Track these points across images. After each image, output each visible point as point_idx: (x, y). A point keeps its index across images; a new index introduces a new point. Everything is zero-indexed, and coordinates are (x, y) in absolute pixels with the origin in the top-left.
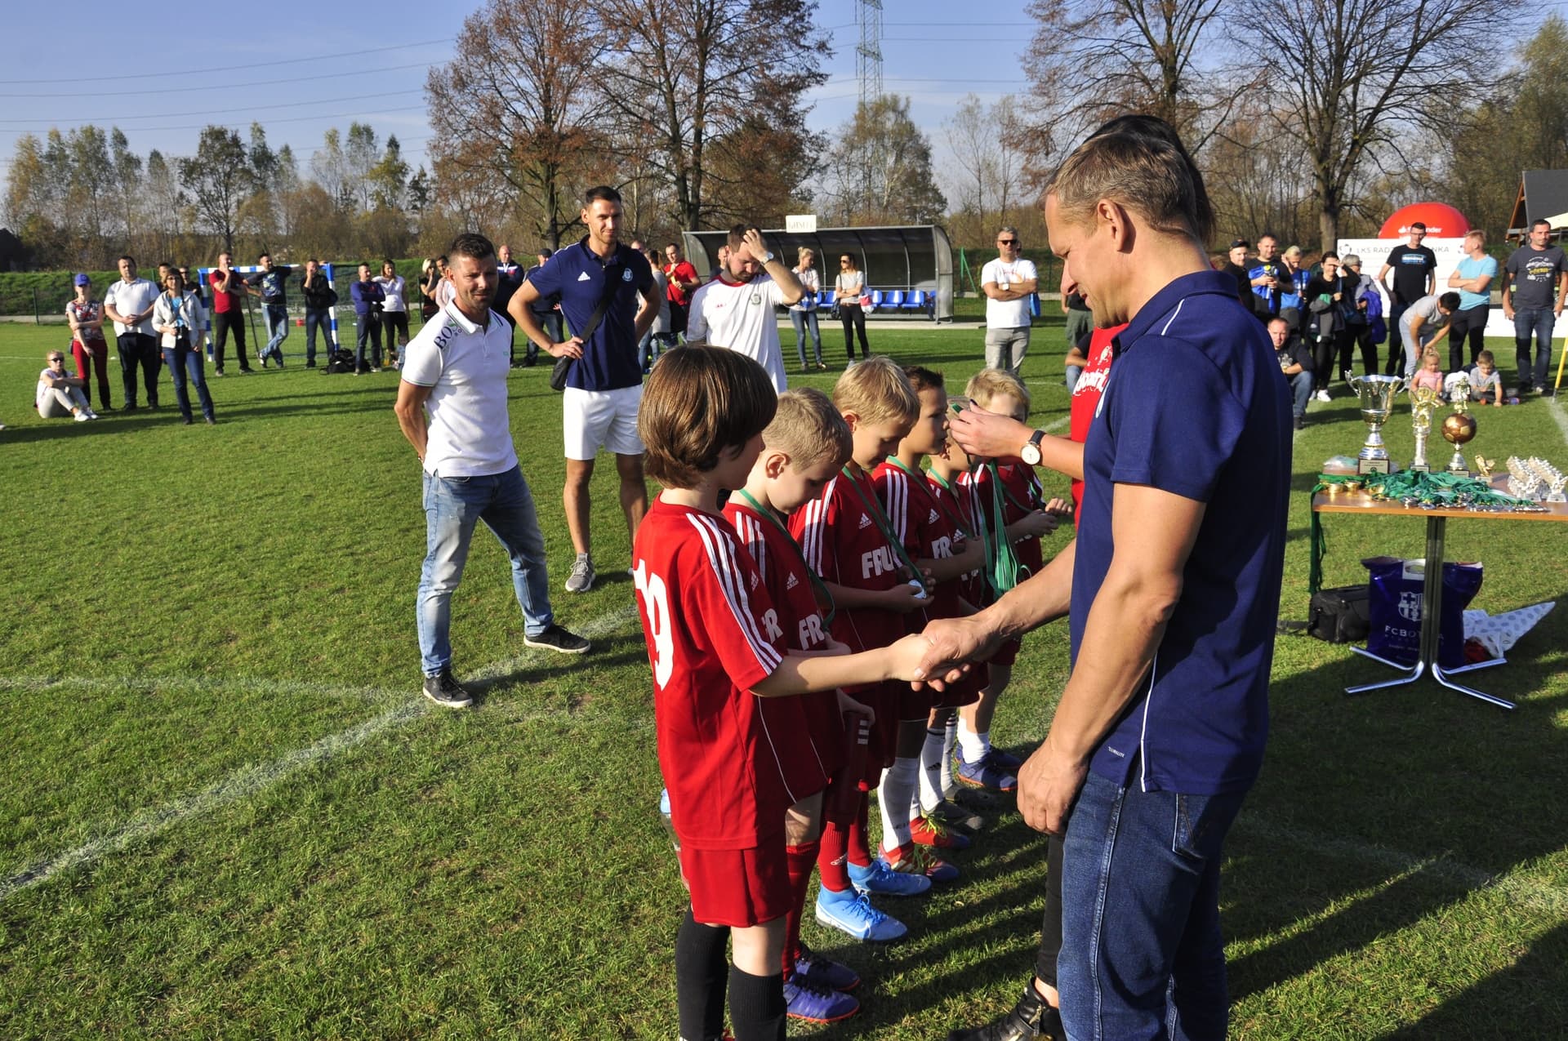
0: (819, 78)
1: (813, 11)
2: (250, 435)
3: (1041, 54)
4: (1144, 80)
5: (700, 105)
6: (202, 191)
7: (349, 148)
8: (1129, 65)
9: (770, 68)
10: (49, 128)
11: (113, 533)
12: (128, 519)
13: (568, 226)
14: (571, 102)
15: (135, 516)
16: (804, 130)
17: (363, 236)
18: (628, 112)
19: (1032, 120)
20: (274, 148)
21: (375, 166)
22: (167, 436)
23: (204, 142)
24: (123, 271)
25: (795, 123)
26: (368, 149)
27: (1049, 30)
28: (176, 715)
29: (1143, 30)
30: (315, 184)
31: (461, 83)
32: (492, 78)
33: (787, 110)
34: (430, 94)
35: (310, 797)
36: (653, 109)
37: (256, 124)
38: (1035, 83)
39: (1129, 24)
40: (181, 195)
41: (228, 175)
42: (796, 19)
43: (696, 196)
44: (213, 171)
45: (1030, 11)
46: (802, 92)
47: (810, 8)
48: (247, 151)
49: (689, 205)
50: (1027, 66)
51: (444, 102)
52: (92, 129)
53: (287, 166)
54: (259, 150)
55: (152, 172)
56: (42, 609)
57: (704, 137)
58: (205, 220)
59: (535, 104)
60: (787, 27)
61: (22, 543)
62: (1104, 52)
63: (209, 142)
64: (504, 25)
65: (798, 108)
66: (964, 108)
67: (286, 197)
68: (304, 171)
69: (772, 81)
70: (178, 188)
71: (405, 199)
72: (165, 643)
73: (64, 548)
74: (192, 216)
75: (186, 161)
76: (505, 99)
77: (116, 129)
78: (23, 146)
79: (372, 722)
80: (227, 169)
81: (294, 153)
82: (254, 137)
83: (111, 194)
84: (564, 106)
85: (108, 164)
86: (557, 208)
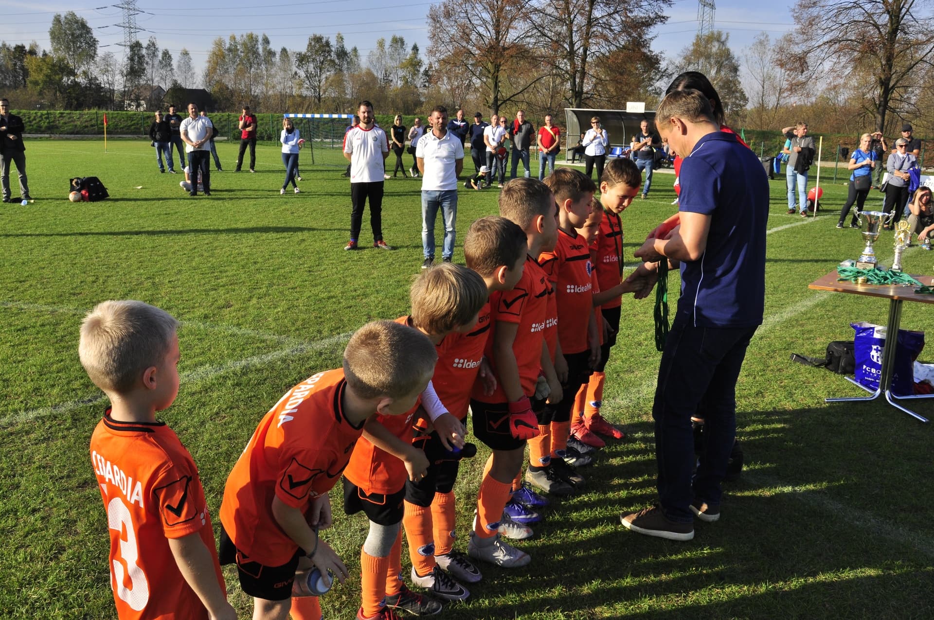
0: (663, 19)
2: (288, 206)
3: (805, 7)
4: (876, 26)
5: (587, 34)
6: (307, 71)
7: (390, 50)
8: (866, 15)
9: (631, 12)
10: (230, 34)
11: (196, 250)
13: (505, 102)
14: (512, 28)
15: (211, 243)
16: (649, 51)
17: (393, 102)
18: (544, 35)
19: (797, 50)
20: (348, 48)
21: (404, 61)
22: (246, 203)
23: (310, 43)
25: (644, 46)
26: (401, 51)
28: (186, 339)
30: (369, 70)
31: (448, 15)
32: (466, 12)
33: (641, 38)
34: (430, 20)
35: (229, 383)
36: (559, 34)
37: (339, 34)
38: (798, 27)
40: (296, 73)
41: (322, 63)
43: (581, 87)
44: (314, 60)
46: (652, 27)
48: (333, 49)
49: (576, 92)
50: (795, 15)
51: (438, 25)
52: (252, 34)
53: (355, 59)
54: (340, 49)
55: (282, 60)
56: (147, 284)
57: (588, 53)
58: (307, 88)
59: (490, 28)
61: (152, 251)
62: (849, 6)
63: (313, 43)
65: (647, 37)
66: (758, 41)
67: (352, 76)
68: (364, 62)
69: (632, 19)
70: (294, 69)
71: (419, 81)
72: (196, 305)
73: (170, 255)
74: (301, 85)
75: (300, 54)
76: (473, 25)
77: (264, 35)
78: (217, 44)
79: (277, 353)
80: (322, 59)
81: (359, 51)
82: (338, 41)
83: (259, 71)
84: (508, 30)
85: (259, 54)
86: (499, 91)
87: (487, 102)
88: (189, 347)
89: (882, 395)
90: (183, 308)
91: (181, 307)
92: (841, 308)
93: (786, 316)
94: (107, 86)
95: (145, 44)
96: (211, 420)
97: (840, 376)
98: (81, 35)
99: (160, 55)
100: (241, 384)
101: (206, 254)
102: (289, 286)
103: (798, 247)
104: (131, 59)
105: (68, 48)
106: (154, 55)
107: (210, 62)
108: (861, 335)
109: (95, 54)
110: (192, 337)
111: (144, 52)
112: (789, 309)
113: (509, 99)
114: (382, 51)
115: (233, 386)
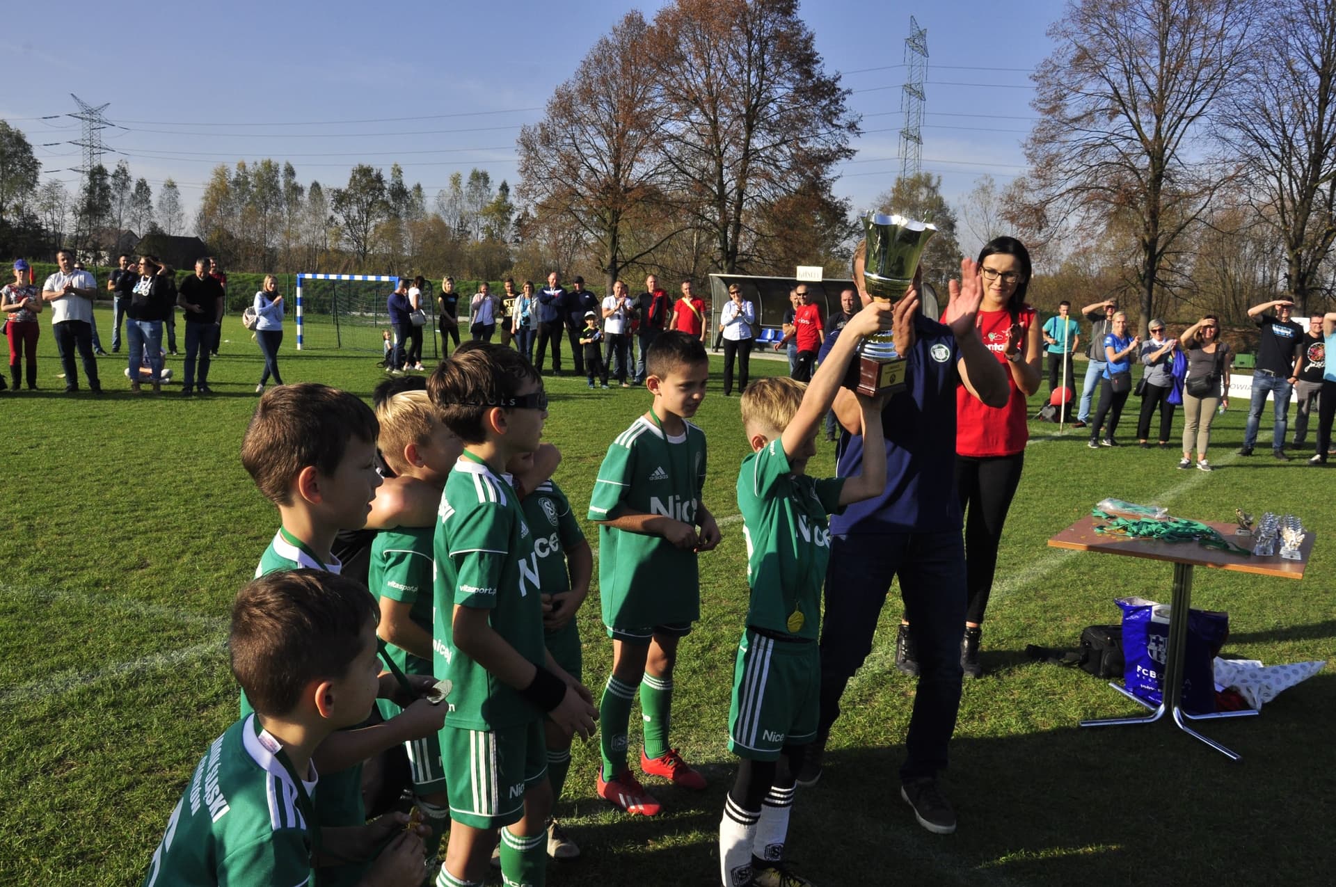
0: (849, 153)
1: (846, 96)
3: (1040, 142)
4: (1134, 170)
5: (743, 171)
6: (349, 216)
7: (468, 189)
8: (1121, 156)
9: (804, 142)
10: (238, 160)
12: (141, 465)
13: (627, 263)
14: (637, 161)
16: (830, 196)
17: (471, 263)
18: (685, 172)
19: (1032, 198)
20: (409, 185)
21: (488, 205)
23: (354, 177)
25: (823, 190)
26: (483, 191)
27: (1048, 122)
29: (1134, 126)
30: (437, 216)
31: (547, 140)
32: (573, 137)
33: (819, 178)
34: (521, 148)
36: (704, 170)
37: (396, 165)
38: (1032, 167)
39: (1122, 118)
40: (332, 218)
41: (370, 205)
42: (831, 101)
43: (735, 247)
44: (359, 201)
45: (1035, 105)
46: (833, 164)
47: (844, 93)
48: (387, 186)
49: (728, 253)
50: (1028, 152)
51: (533, 154)
52: (270, 162)
53: (417, 201)
54: (397, 186)
55: (312, 199)
56: (19, 527)
57: (745, 197)
58: (348, 240)
59: (606, 160)
60: (824, 108)
62: (1098, 142)
63: (358, 177)
64: (587, 94)
65: (827, 177)
66: (980, 187)
67: (413, 225)
69: (806, 152)
70: (330, 212)
71: (509, 234)
72: (89, 564)
73: (74, 481)
74: (338, 236)
75: (339, 191)
76: (582, 155)
77: (288, 164)
78: (217, 174)
79: (198, 647)
80: (370, 200)
81: (424, 190)
82: (394, 176)
83: (277, 214)
84: (631, 163)
85: (279, 190)
86: (618, 248)
87: (602, 264)
88: (50, 636)
89: (1168, 712)
90: (66, 569)
91: (63, 567)
92: (1102, 569)
93: (1019, 583)
94: (51, 228)
95: (111, 170)
96: (44, 772)
97: (1102, 682)
98: (15, 154)
99: (133, 187)
100: (121, 703)
101: (132, 481)
102: (252, 534)
103: (1037, 474)
104: (90, 191)
106: (124, 186)
107: (206, 198)
108: (1132, 617)
109: (35, 181)
110: (61, 620)
111: (109, 181)
112: (1025, 571)
113: (633, 261)
114: (457, 190)
115: (106, 706)
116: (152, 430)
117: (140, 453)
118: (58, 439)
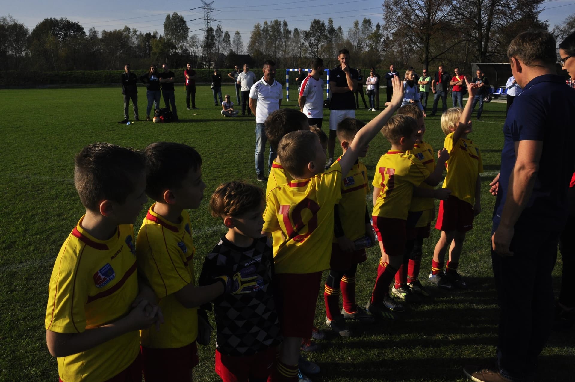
5: (491, 11)
6: (310, 42)
7: (362, 28)
10: (264, 21)
13: (433, 59)
14: (439, 10)
15: (224, 149)
16: (537, 20)
17: (363, 60)
18: (461, 14)
20: (336, 27)
21: (370, 34)
23: (312, 25)
24: (245, 68)
25: (534, 17)
26: (369, 28)
30: (348, 40)
31: (396, 4)
32: (408, 1)
34: (384, 8)
36: (471, 13)
37: (330, 19)
40: (303, 44)
41: (319, 37)
43: (485, 49)
44: (314, 35)
46: (540, 4)
48: (326, 28)
49: (482, 52)
51: (390, 11)
52: (277, 20)
53: (340, 34)
54: (331, 28)
55: (295, 36)
57: (492, 24)
58: (310, 53)
59: (424, 11)
63: (314, 25)
67: (338, 45)
68: (345, 36)
70: (302, 41)
71: (380, 48)
74: (306, 51)
75: (306, 32)
76: (413, 9)
77: (284, 21)
78: (256, 27)
80: (319, 35)
81: (342, 29)
82: (329, 23)
83: (280, 43)
84: (436, 12)
85: (281, 33)
86: (429, 52)
87: (421, 60)
94: (193, 54)
95: (215, 28)
98: (180, 25)
99: (223, 35)
101: (218, 156)
104: (207, 38)
105: (173, 33)
106: (220, 35)
107: (252, 38)
109: (187, 36)
111: (214, 33)
113: (436, 57)
114: (357, 28)
115: (203, 244)
116: (227, 136)
117: (221, 145)
118: (192, 140)
